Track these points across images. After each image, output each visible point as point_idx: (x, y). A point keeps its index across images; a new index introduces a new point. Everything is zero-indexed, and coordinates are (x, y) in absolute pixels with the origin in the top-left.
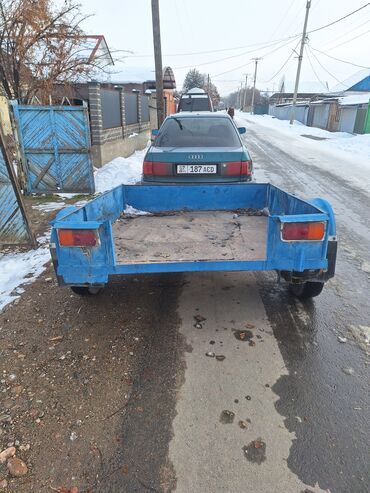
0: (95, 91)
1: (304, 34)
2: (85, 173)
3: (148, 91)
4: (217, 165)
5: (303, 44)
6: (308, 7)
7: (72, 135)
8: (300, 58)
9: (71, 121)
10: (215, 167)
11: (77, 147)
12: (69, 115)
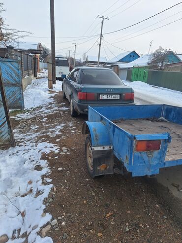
0: (12, 52)
1: (101, 35)
2: (18, 97)
3: (31, 54)
4: (120, 95)
5: (101, 39)
6: (102, 23)
7: (11, 76)
8: (100, 45)
9: (10, 67)
10: (119, 95)
11: (14, 83)
12: (9, 64)
